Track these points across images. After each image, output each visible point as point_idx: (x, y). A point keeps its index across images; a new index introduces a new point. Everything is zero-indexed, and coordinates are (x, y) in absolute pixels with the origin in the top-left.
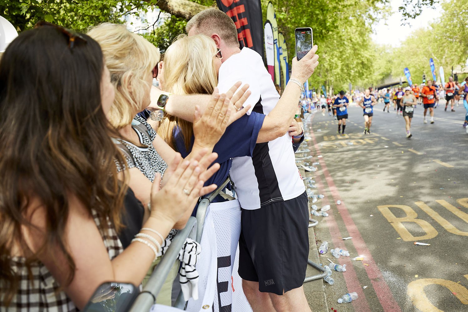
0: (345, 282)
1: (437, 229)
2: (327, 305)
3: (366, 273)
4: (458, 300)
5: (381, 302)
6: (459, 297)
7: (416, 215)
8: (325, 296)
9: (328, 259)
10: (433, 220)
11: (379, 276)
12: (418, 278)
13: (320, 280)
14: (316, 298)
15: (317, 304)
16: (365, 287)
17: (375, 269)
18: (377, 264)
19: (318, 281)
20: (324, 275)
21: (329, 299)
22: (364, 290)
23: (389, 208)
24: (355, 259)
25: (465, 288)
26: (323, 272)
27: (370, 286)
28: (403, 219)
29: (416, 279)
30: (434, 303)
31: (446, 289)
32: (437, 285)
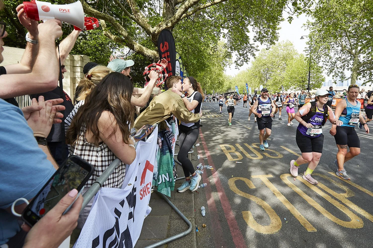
1: (243, 156)
4: (248, 186)
5: (217, 187)
7: (235, 149)
10: (242, 152)
11: (217, 176)
12: (233, 177)
17: (215, 173)
18: (217, 170)
22: (210, 182)
23: (224, 146)
25: (251, 182)
28: (229, 151)
29: (232, 177)
30: (238, 188)
31: (244, 182)
32: (240, 180)
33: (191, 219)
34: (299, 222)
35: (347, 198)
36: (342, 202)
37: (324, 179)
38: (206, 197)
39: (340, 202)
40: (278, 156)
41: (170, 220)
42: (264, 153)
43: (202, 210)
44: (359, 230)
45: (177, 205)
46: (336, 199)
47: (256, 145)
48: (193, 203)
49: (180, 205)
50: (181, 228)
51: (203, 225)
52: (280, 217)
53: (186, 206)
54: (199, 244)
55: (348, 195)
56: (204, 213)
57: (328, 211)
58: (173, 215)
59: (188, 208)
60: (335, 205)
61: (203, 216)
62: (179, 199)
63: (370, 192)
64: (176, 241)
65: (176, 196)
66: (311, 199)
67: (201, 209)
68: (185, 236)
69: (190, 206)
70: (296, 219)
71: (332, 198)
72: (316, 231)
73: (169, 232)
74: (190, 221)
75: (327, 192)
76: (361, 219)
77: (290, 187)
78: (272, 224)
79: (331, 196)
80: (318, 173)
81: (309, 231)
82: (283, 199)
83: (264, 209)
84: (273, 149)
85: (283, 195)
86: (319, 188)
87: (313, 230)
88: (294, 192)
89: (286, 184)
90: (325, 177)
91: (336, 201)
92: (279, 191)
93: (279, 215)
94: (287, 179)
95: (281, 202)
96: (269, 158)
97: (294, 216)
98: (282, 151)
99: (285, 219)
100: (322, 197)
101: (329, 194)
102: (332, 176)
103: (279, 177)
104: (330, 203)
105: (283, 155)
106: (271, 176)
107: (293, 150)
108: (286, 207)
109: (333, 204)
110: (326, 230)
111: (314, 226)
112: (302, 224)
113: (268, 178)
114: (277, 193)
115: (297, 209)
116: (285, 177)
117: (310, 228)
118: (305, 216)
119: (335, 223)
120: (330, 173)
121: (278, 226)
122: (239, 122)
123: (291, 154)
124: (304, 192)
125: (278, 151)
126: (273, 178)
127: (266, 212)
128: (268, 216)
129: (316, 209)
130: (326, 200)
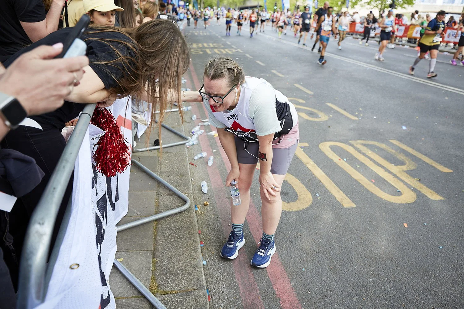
0: (201, 148)
2: (188, 160)
3: (216, 142)
5: (223, 159)
8: (187, 154)
9: (191, 133)
13: (184, 145)
14: (181, 155)
15: (181, 159)
16: (214, 151)
19: (183, 145)
20: (187, 141)
21: (189, 158)
22: (213, 152)
24: (209, 134)
26: (187, 139)
27: (218, 150)
33: (188, 195)
34: (335, 197)
35: (404, 171)
36: (398, 175)
37: (381, 149)
38: (207, 171)
39: (395, 176)
40: (320, 118)
41: (158, 196)
42: (301, 114)
43: (203, 186)
44: (407, 205)
45: (166, 179)
46: (390, 172)
48: (189, 177)
49: (170, 180)
50: (175, 204)
51: (205, 202)
52: (311, 193)
53: (180, 180)
54: (200, 223)
55: (406, 168)
56: (205, 189)
57: (376, 186)
58: (161, 190)
59: (182, 183)
60: (386, 179)
61: (204, 194)
62: (167, 172)
63: (438, 164)
64: (169, 218)
65: (162, 169)
66: (357, 172)
67: (200, 185)
68: (180, 213)
69: (186, 180)
71: (385, 171)
72: (354, 206)
73: (157, 209)
74: (187, 196)
75: (380, 165)
76: (415, 194)
77: (330, 158)
78: (299, 200)
79: (384, 169)
80: (375, 141)
81: (345, 207)
82: (319, 173)
83: (291, 185)
84: (314, 108)
85: (319, 167)
86: (372, 160)
87: (351, 205)
88: (336, 164)
89: (325, 155)
90: (383, 146)
91: (390, 174)
92: (315, 163)
93: (310, 190)
94: (329, 149)
95: (315, 176)
96: (307, 120)
97: (329, 192)
98: (328, 110)
99: (317, 195)
100: (372, 170)
101: (382, 167)
102: (393, 145)
103: (318, 146)
104: (381, 177)
105: (329, 116)
106: (307, 145)
107: (345, 110)
108: (321, 182)
109: (384, 178)
110: (368, 205)
111: (353, 202)
112: (338, 200)
113: (301, 147)
114: (311, 165)
115: (336, 184)
116: (325, 147)
117: (347, 203)
118: (344, 192)
119: (381, 198)
120: (391, 141)
121: (307, 202)
122: (263, 62)
123: (342, 114)
124: (350, 165)
125: (322, 111)
126: (309, 147)
127: (292, 188)
128: (295, 192)
129: (360, 183)
130: (376, 173)
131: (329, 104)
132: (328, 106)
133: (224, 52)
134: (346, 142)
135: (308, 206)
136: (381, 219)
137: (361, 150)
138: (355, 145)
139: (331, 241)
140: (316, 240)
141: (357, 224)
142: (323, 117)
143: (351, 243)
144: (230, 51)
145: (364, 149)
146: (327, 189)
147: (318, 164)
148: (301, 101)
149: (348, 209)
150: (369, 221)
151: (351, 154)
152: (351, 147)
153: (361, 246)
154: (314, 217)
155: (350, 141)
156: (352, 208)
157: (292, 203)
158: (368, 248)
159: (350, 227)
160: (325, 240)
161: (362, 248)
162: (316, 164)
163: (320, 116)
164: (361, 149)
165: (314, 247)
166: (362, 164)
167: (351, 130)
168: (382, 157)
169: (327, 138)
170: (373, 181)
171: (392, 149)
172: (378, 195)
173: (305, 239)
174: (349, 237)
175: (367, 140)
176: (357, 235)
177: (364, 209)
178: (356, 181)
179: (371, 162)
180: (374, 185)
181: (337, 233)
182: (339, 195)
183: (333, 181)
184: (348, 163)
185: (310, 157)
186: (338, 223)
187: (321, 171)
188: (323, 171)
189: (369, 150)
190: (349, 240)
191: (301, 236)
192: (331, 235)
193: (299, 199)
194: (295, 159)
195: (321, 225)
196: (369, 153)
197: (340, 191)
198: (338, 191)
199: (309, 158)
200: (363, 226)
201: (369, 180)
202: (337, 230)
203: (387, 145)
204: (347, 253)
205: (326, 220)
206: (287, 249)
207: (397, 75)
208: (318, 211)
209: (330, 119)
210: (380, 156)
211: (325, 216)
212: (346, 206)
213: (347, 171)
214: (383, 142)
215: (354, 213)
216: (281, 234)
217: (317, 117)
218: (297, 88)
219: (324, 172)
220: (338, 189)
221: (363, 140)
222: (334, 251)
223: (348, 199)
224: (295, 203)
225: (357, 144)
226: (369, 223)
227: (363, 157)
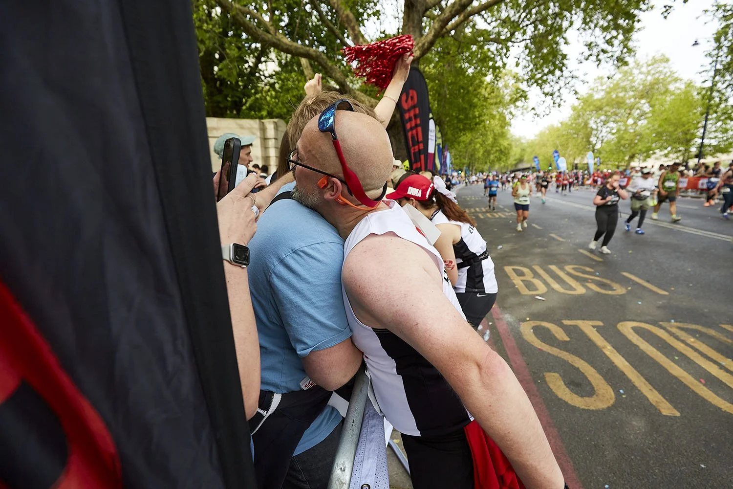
1: (546, 287)
4: (556, 337)
6: (556, 335)
7: (532, 275)
10: (544, 280)
11: (501, 316)
12: (529, 320)
16: (490, 323)
17: (498, 312)
18: (500, 308)
22: (489, 325)
23: (513, 269)
25: (561, 330)
27: (494, 323)
28: (521, 278)
29: (527, 321)
30: (538, 338)
31: (548, 330)
32: (542, 326)
34: (648, 399)
37: (709, 336)
40: (614, 290)
42: (589, 285)
46: (728, 371)
47: (573, 269)
52: (611, 387)
57: (708, 388)
60: (724, 381)
66: (676, 366)
70: (642, 393)
71: (721, 369)
72: (678, 414)
75: (712, 359)
77: (635, 343)
78: (597, 396)
79: (718, 366)
80: (698, 324)
81: (665, 414)
82: (620, 362)
83: (583, 374)
84: (607, 278)
85: (620, 354)
86: (696, 350)
87: (673, 413)
88: (643, 352)
89: (627, 338)
90: (712, 332)
91: (728, 374)
92: (613, 347)
93: (610, 384)
94: (632, 331)
95: (616, 366)
96: (598, 293)
97: (638, 389)
98: (625, 281)
99: (621, 391)
100: (699, 366)
101: (715, 362)
102: (728, 331)
103: (615, 326)
104: (715, 377)
105: (627, 289)
106: (600, 323)
107: (648, 281)
108: (625, 374)
109: (721, 379)
110: (699, 416)
111: (675, 407)
112: (652, 402)
113: (594, 327)
114: (609, 350)
115: (647, 379)
116: (627, 328)
117: (667, 409)
118: (660, 392)
119: (720, 409)
120: (723, 326)
121: (608, 399)
122: (539, 226)
123: (644, 287)
124: (663, 354)
125: (616, 282)
126: (603, 327)
127: (586, 378)
128: (590, 383)
129: (683, 382)
130: (706, 370)
131: (625, 274)
132: (624, 276)
133: (497, 216)
134: (655, 323)
135: (609, 405)
136: (723, 440)
137: (677, 336)
138: (669, 328)
139: (648, 462)
140: (625, 455)
141: (685, 442)
142: (619, 290)
143: (679, 469)
144: (503, 214)
145: (682, 335)
146: (634, 385)
147: (619, 351)
148: (588, 269)
149: (669, 418)
150: (705, 441)
151: (664, 340)
152: (662, 331)
153: (697, 477)
154: (619, 421)
155: (661, 323)
156: (675, 417)
157: (587, 398)
158: (708, 482)
159: (675, 445)
160: (638, 458)
161: (698, 480)
162: (615, 349)
163: (614, 288)
164: (678, 334)
165: (624, 465)
166: (681, 355)
167: (659, 307)
168: (711, 347)
169: (628, 317)
170: (703, 381)
171: (727, 337)
172: (713, 403)
173: (609, 451)
174: (675, 460)
175: (686, 322)
176: (687, 458)
177: (694, 420)
178: (676, 378)
179: (696, 354)
180: (705, 388)
181: (656, 451)
182: (653, 396)
183: (642, 375)
184: (661, 352)
185: (606, 339)
186: (655, 435)
187: (623, 360)
188: (626, 360)
189: (690, 336)
190: (676, 464)
191: (603, 445)
192: (647, 451)
193: (597, 394)
194: (587, 340)
195: (630, 435)
196: (691, 340)
197: (654, 390)
198: (650, 390)
199: (605, 341)
200: (696, 446)
201: (696, 379)
202: (655, 446)
203: (719, 332)
204: (675, 484)
205: (637, 428)
206: (586, 461)
207: (719, 238)
208: (624, 414)
209: (629, 292)
210: (708, 345)
211: (634, 423)
212: (665, 412)
213: (661, 363)
214: (710, 327)
215: (678, 424)
216: (576, 439)
217: (611, 289)
218: (582, 253)
219: (628, 362)
220: (650, 387)
221: (680, 322)
222: (654, 477)
223: (667, 403)
224: (592, 399)
225: (671, 327)
226: (704, 442)
227: (682, 345)
